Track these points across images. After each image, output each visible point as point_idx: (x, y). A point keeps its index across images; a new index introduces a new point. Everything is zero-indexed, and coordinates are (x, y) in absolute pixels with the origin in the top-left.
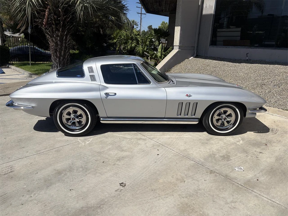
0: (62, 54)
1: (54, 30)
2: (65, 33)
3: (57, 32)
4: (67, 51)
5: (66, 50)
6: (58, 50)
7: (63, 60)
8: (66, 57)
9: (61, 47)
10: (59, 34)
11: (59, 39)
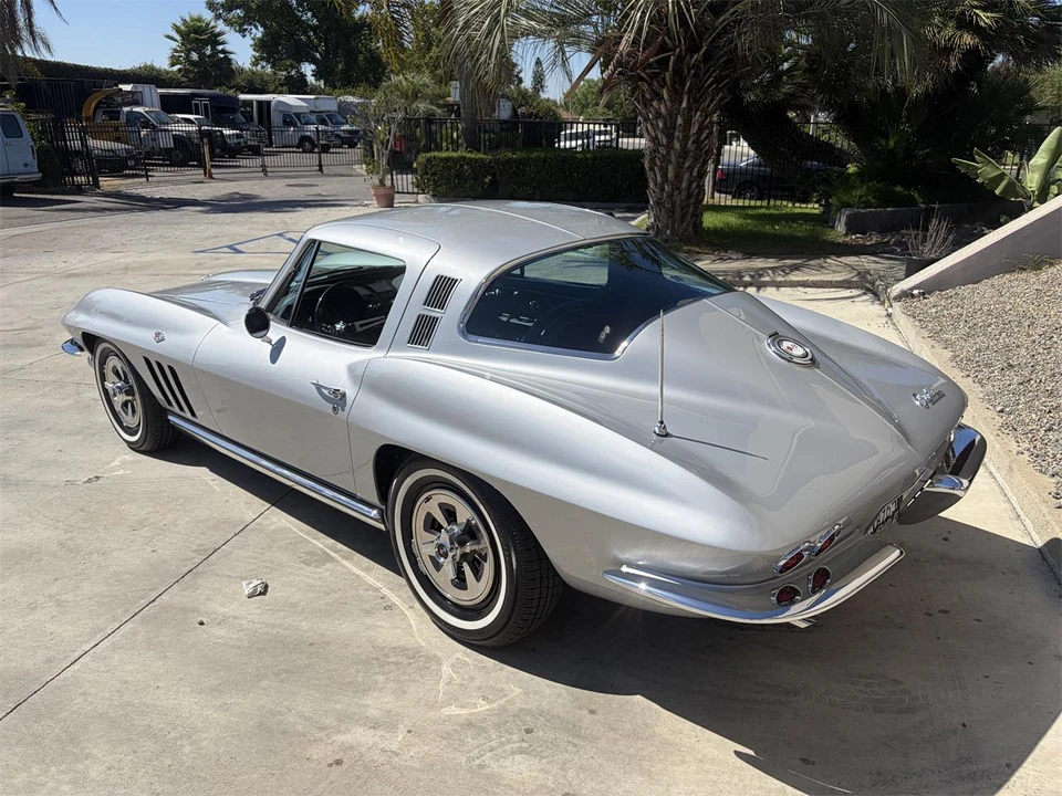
0: (670, 175)
1: (648, 96)
2: (684, 105)
3: (655, 103)
4: (686, 165)
5: (683, 163)
6: (658, 163)
7: (671, 195)
8: (684, 185)
9: (668, 153)
10: (663, 110)
11: (661, 125)
